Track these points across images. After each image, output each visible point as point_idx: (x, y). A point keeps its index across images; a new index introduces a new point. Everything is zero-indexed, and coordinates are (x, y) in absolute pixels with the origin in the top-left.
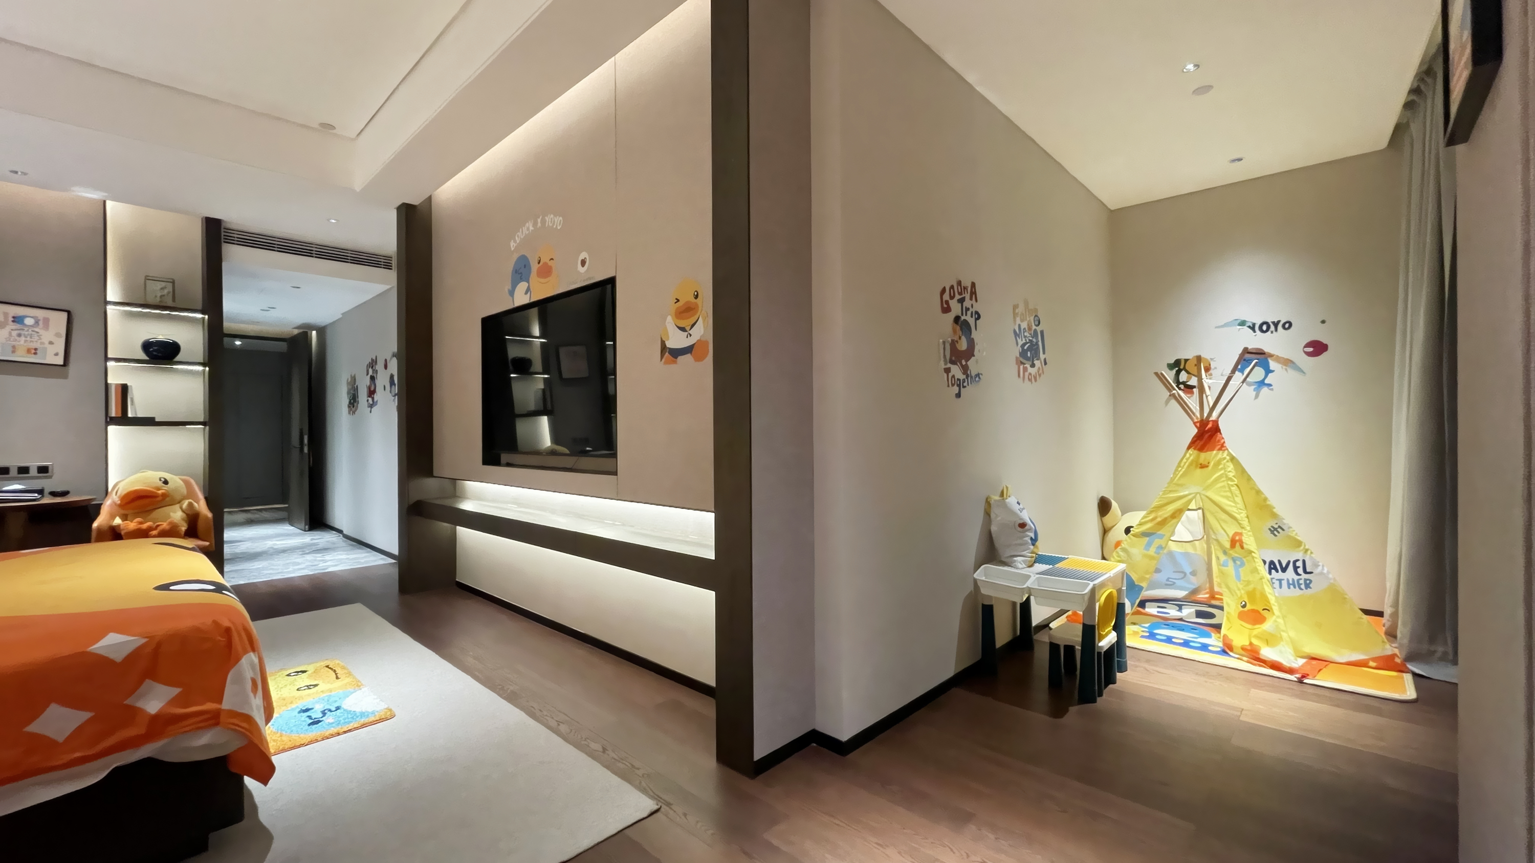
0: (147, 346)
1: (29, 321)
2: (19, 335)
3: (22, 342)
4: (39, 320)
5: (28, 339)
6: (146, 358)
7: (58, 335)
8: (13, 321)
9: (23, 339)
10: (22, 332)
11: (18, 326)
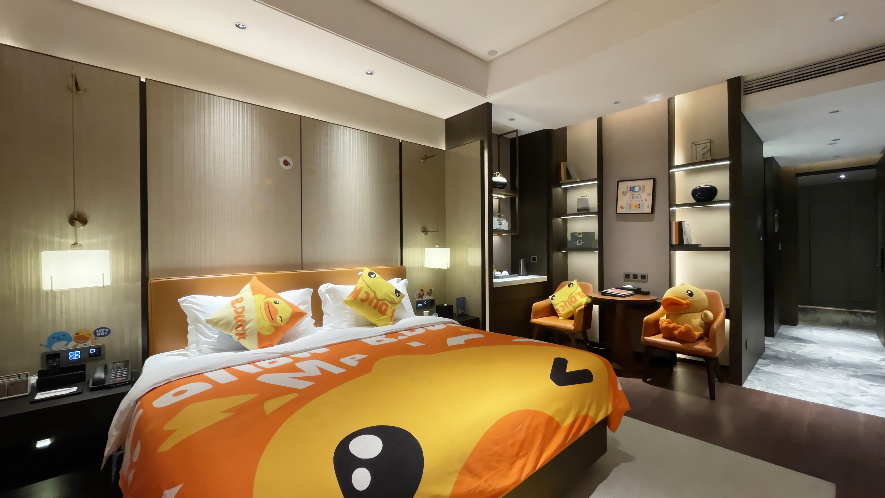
0: (695, 193)
1: (636, 189)
2: (632, 198)
3: (634, 202)
4: (641, 187)
5: (636, 199)
6: (695, 201)
7: (649, 194)
8: (630, 190)
9: (634, 199)
10: (634, 196)
11: (632, 193)
